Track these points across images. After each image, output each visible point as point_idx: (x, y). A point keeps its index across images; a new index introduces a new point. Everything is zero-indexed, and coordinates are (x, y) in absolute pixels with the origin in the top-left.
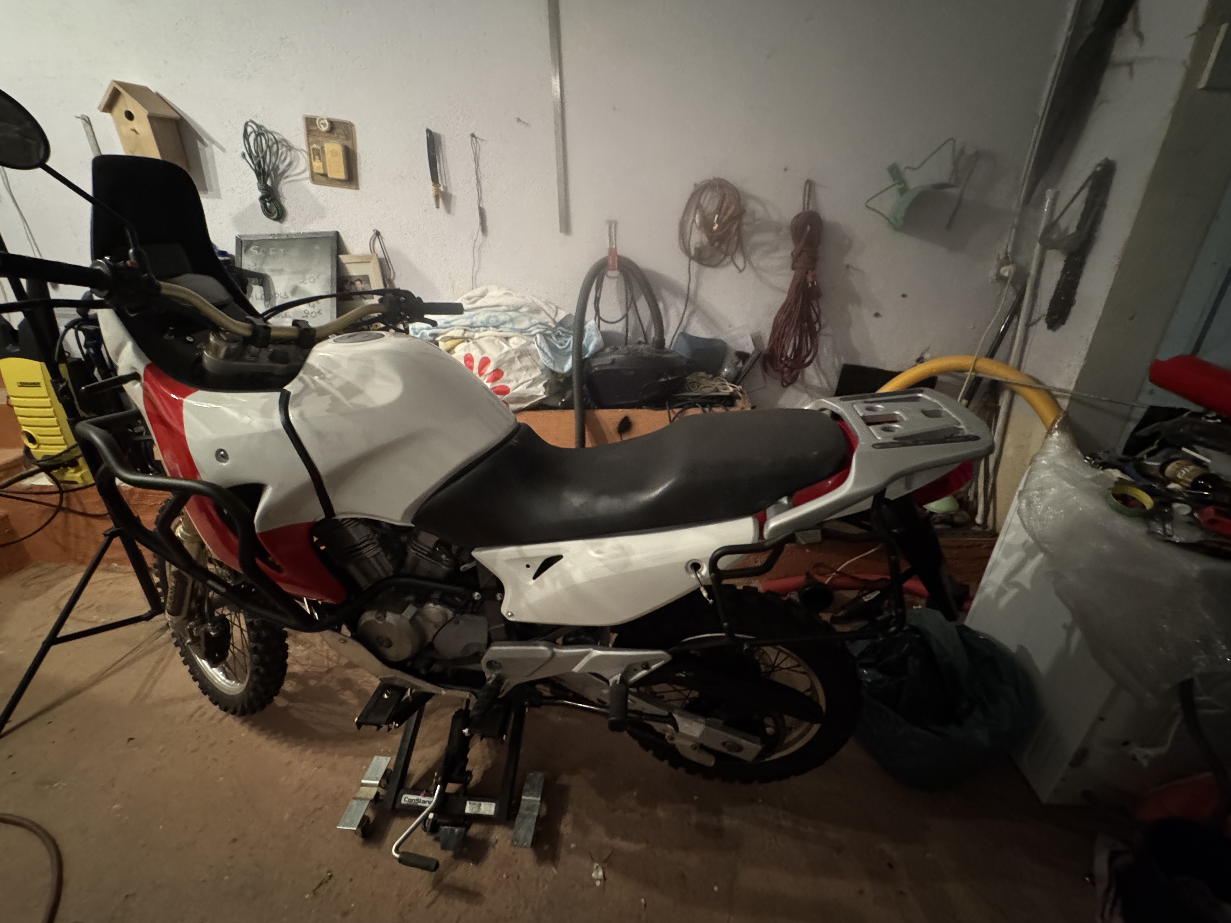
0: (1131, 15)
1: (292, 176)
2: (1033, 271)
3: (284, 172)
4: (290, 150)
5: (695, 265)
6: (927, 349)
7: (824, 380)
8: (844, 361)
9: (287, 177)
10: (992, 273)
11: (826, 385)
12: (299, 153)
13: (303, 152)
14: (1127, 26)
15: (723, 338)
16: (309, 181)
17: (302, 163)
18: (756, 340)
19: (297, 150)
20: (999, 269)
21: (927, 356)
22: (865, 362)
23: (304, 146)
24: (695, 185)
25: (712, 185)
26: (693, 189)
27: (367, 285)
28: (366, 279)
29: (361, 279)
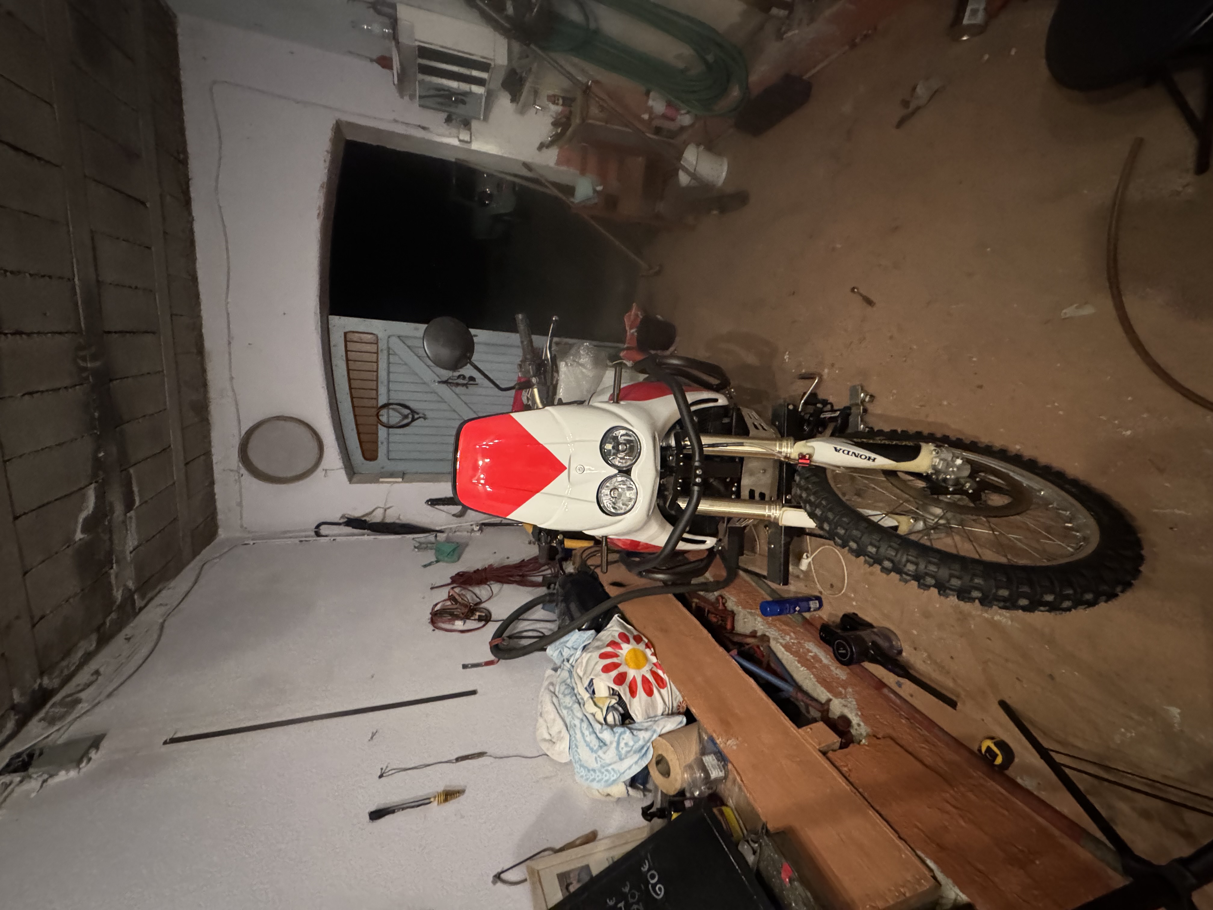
0: (364, 519)
5: (489, 621)
10: (478, 534)
24: (434, 630)
25: (433, 622)
26: (437, 630)
27: (572, 875)
28: (563, 878)
29: (565, 886)
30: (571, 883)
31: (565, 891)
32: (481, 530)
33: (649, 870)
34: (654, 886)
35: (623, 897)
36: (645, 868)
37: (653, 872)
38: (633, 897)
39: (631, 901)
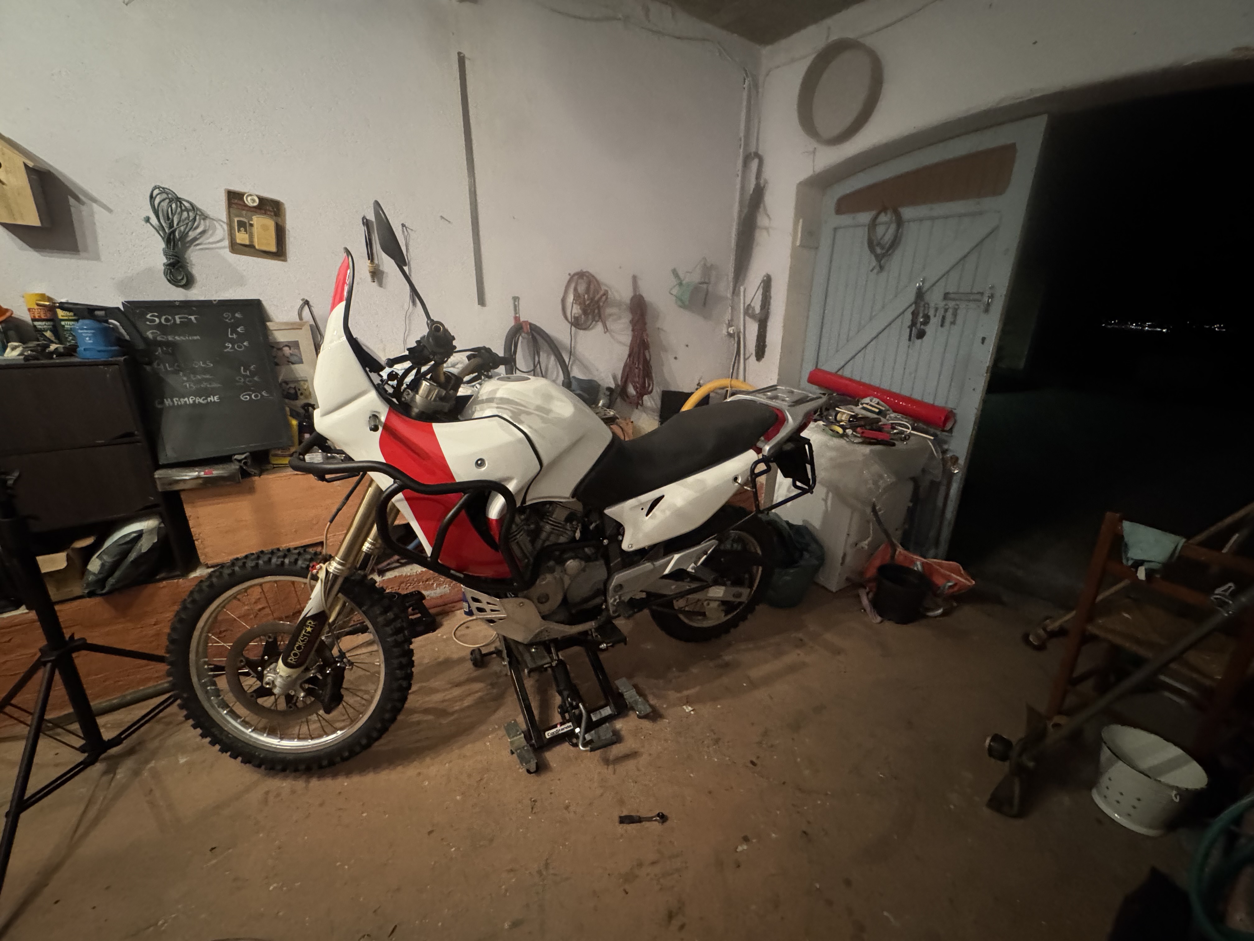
1: (205, 244)
2: (742, 331)
3: (195, 239)
4: (204, 219)
5: (573, 328)
6: (701, 378)
7: (653, 402)
8: (662, 389)
9: (198, 245)
10: (724, 332)
11: (654, 406)
12: (215, 222)
13: (222, 223)
14: (761, 210)
15: (596, 379)
16: (227, 250)
17: (221, 232)
18: (615, 378)
19: (213, 219)
20: (728, 329)
21: (701, 382)
22: (673, 388)
23: (224, 216)
24: (569, 274)
25: (581, 275)
26: (568, 277)
27: (296, 351)
28: (295, 345)
29: (290, 345)
30: (290, 349)
31: (285, 344)
32: (730, 335)
33: (262, 396)
34: (250, 396)
35: (253, 374)
36: (264, 393)
37: (259, 398)
38: (249, 381)
39: (248, 379)
